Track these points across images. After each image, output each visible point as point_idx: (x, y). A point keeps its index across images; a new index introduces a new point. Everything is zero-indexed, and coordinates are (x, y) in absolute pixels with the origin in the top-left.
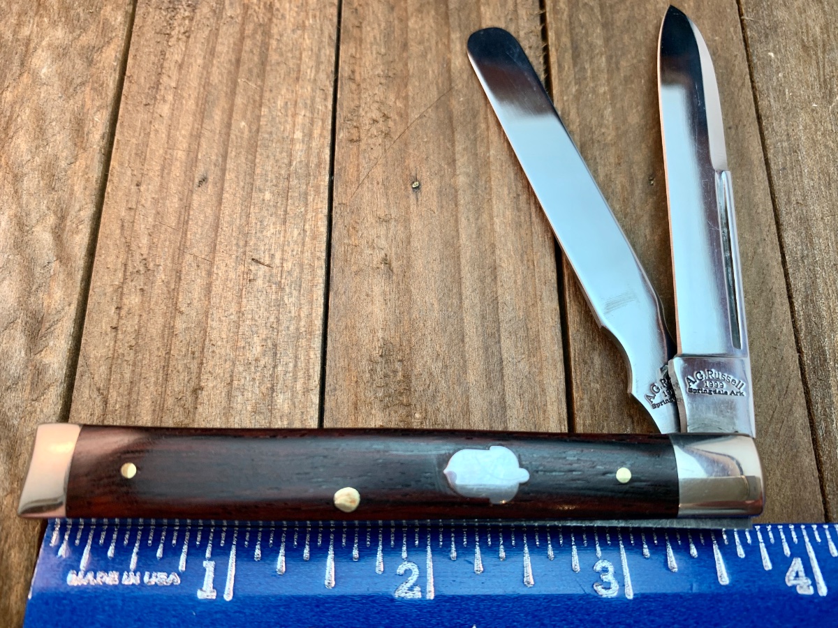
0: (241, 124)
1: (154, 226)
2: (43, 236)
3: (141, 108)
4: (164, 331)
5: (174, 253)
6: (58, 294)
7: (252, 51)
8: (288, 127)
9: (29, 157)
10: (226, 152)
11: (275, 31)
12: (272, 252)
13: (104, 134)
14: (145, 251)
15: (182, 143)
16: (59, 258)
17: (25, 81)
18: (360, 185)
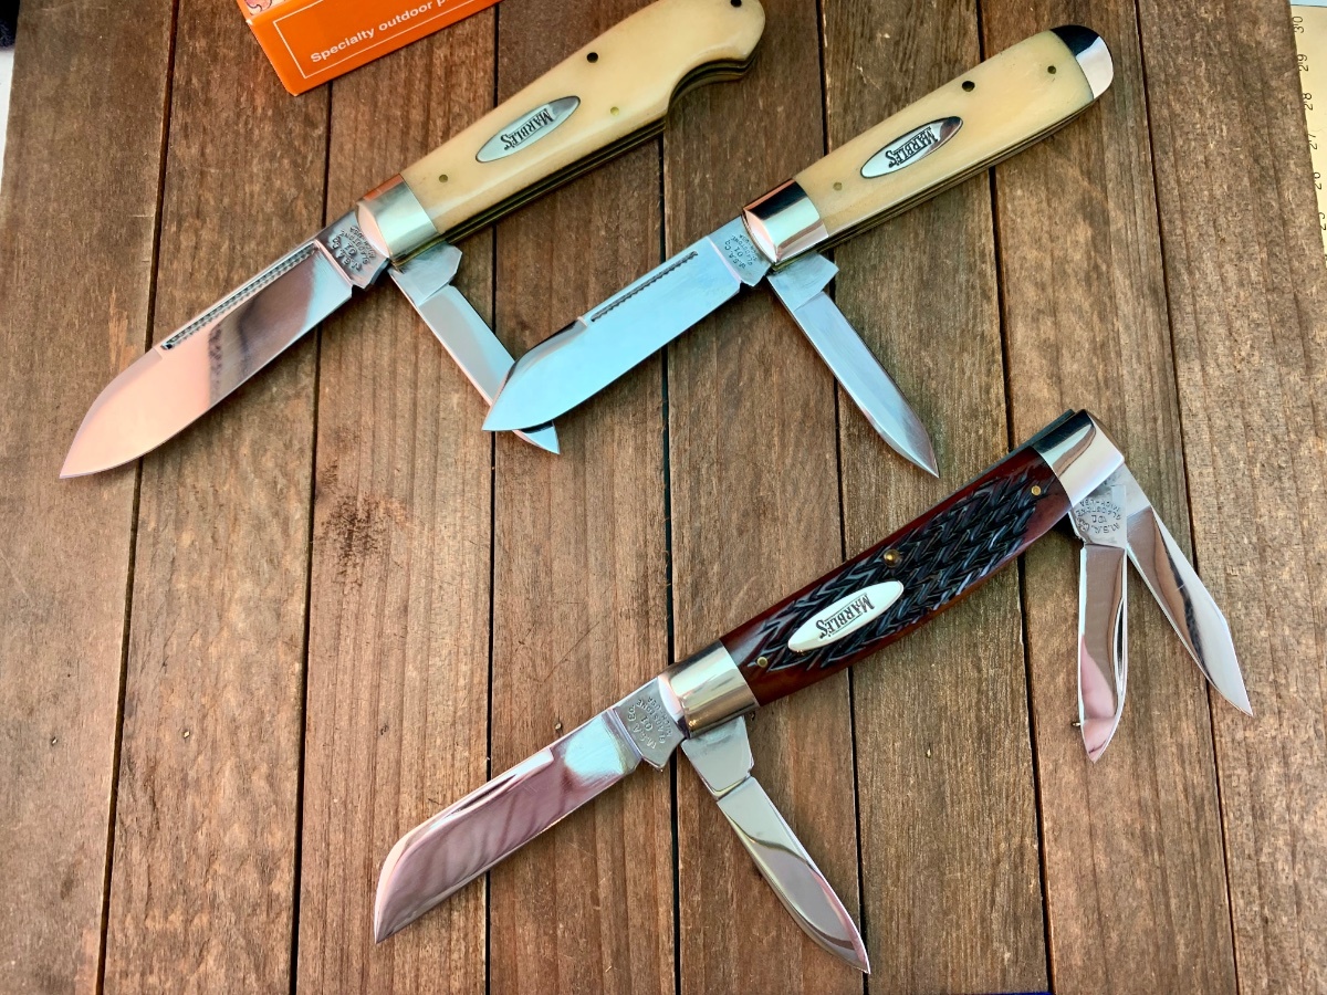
0: (412, 673)
1: (348, 772)
2: (259, 783)
3: (326, 659)
4: (364, 862)
5: (367, 795)
6: (279, 835)
7: (417, 599)
8: (453, 674)
9: (239, 712)
10: (402, 701)
11: (436, 576)
12: (445, 792)
13: (297, 689)
14: (343, 793)
15: (365, 695)
16: (276, 803)
17: (226, 635)
18: (513, 728)
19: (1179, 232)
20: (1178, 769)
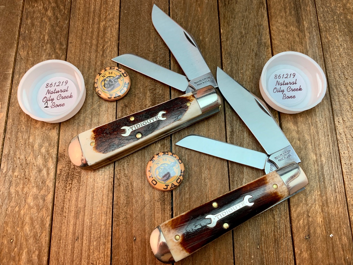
0: (87, 220)
1: (65, 254)
2: (35, 258)
3: (59, 215)
5: (71, 262)
7: (89, 195)
8: (100, 220)
9: (30, 233)
10: (83, 230)
11: (95, 187)
12: (96, 261)
13: (49, 225)
14: (63, 261)
15: (71, 227)
17: (26, 207)
18: (119, 239)
19: (333, 76)
20: (342, 253)
